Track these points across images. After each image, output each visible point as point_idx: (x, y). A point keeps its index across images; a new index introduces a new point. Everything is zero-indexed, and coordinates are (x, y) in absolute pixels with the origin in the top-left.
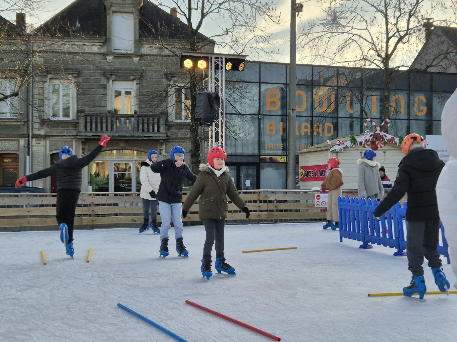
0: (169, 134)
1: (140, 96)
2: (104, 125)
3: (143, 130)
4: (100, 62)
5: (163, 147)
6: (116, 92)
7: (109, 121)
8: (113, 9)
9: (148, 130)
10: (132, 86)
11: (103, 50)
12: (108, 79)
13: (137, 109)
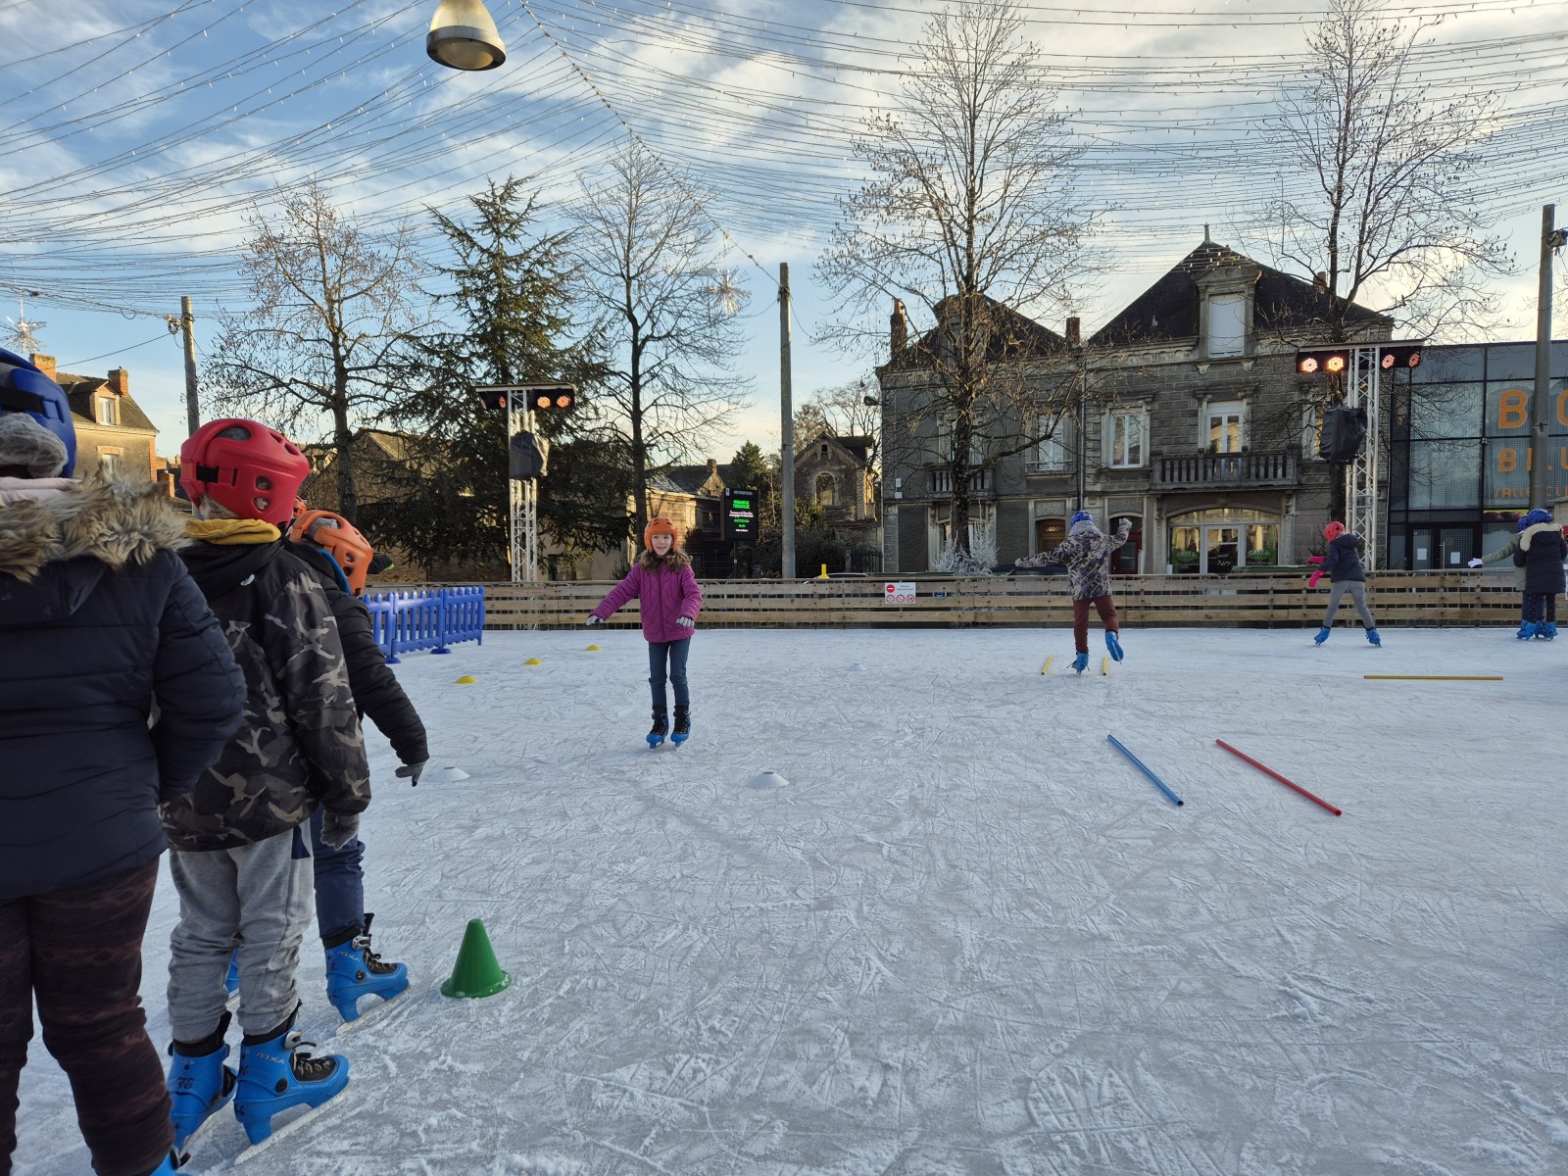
0: (1304, 480)
1: (1254, 423)
2: (1193, 472)
3: (1257, 476)
4: (1187, 377)
5: (1293, 502)
6: (1213, 419)
7: (1201, 465)
8: (1211, 290)
9: (1266, 476)
10: (1240, 408)
11: (1193, 357)
12: (1200, 401)
13: (1248, 444)
